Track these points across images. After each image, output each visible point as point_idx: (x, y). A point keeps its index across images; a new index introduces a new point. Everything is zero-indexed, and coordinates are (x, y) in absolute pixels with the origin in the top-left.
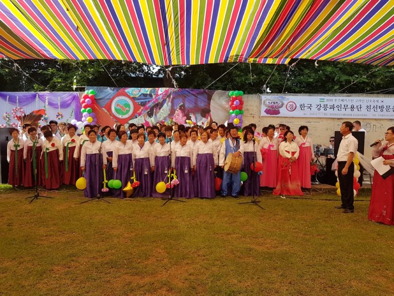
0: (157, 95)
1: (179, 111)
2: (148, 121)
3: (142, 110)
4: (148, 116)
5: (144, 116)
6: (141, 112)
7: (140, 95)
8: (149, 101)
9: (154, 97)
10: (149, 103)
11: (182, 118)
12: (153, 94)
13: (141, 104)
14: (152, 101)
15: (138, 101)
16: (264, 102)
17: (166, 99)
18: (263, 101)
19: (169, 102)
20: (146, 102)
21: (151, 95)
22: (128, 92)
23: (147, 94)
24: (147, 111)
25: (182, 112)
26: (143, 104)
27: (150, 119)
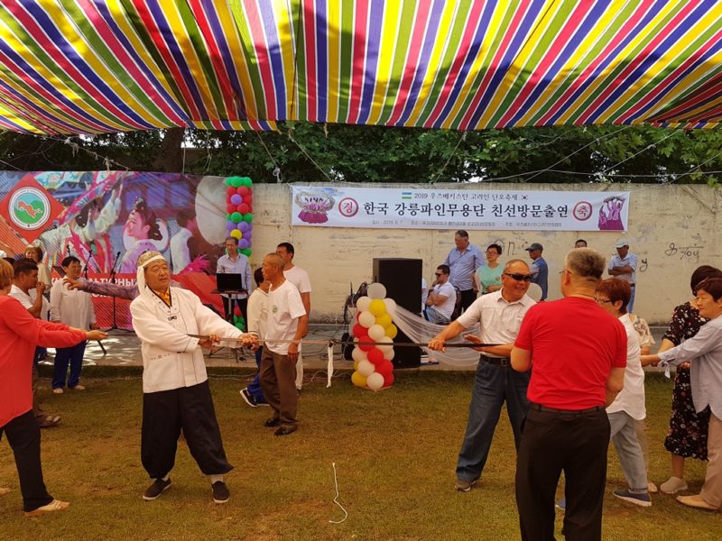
0: (94, 185)
1: (137, 214)
2: (77, 233)
3: (66, 213)
4: (77, 225)
5: (70, 225)
6: (64, 217)
7: (63, 185)
8: (79, 197)
9: (88, 187)
10: (78, 200)
11: (142, 227)
12: (86, 182)
13: (64, 202)
15: (59, 196)
16: (297, 198)
17: (111, 191)
18: (294, 196)
19: (116, 196)
20: (73, 197)
21: (82, 185)
22: (40, 180)
23: (76, 183)
24: (76, 215)
25: (142, 217)
26: (68, 202)
27: (81, 230)
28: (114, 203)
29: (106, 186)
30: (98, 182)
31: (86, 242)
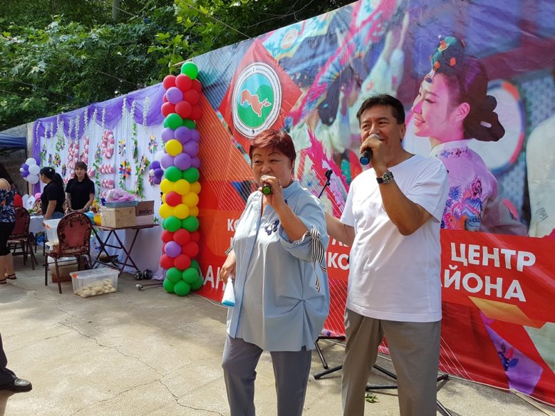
0: (352, 30)
1: (439, 79)
2: (319, 138)
3: (304, 101)
4: (320, 122)
5: (309, 124)
6: (301, 108)
7: (301, 46)
8: (324, 63)
9: (341, 40)
10: (323, 70)
11: (450, 111)
12: (337, 31)
13: (301, 79)
14: (336, 61)
15: (295, 70)
17: (382, 39)
19: (393, 48)
20: (316, 66)
21: (331, 38)
22: (270, 46)
23: (321, 37)
24: (320, 101)
25: (450, 84)
26: (308, 77)
27: (325, 132)
28: (388, 62)
29: (373, 29)
30: (358, 23)
31: (334, 156)
